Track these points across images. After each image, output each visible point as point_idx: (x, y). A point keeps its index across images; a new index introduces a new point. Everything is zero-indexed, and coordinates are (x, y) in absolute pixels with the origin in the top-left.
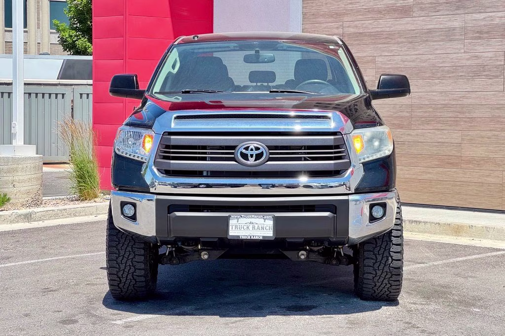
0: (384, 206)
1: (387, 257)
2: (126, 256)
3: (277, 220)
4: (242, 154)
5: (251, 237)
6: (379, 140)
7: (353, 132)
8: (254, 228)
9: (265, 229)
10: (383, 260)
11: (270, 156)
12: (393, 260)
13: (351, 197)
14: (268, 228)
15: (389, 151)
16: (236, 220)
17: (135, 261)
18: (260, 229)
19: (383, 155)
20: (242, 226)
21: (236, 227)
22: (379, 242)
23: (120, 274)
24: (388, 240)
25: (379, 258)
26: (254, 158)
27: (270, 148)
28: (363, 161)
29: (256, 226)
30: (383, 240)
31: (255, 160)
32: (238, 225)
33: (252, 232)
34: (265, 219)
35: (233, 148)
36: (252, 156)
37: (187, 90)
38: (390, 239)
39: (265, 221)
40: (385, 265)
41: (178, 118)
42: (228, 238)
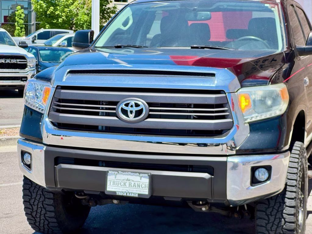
0: (268, 168)
1: (280, 219)
2: (37, 198)
3: (152, 178)
4: (122, 109)
5: (127, 194)
6: (272, 99)
7: (240, 90)
8: (130, 185)
9: (140, 186)
10: (276, 221)
11: (150, 113)
12: (286, 222)
13: (230, 159)
14: (143, 186)
15: (281, 110)
16: (114, 176)
17: (46, 204)
18: (136, 186)
19: (273, 115)
20: (120, 183)
21: (114, 183)
22: (272, 203)
23: (34, 214)
24: (281, 201)
25: (272, 219)
26: (134, 114)
27: (150, 104)
28: (249, 121)
29: (133, 183)
30: (276, 201)
31: (135, 117)
32: (116, 181)
33: (128, 189)
34: (141, 177)
35: (115, 103)
36: (131, 112)
37: (119, 45)
38: (283, 200)
39: (141, 179)
40: (278, 227)
41: (71, 72)
42: (106, 193)
